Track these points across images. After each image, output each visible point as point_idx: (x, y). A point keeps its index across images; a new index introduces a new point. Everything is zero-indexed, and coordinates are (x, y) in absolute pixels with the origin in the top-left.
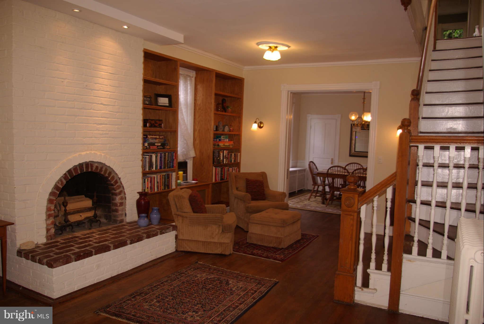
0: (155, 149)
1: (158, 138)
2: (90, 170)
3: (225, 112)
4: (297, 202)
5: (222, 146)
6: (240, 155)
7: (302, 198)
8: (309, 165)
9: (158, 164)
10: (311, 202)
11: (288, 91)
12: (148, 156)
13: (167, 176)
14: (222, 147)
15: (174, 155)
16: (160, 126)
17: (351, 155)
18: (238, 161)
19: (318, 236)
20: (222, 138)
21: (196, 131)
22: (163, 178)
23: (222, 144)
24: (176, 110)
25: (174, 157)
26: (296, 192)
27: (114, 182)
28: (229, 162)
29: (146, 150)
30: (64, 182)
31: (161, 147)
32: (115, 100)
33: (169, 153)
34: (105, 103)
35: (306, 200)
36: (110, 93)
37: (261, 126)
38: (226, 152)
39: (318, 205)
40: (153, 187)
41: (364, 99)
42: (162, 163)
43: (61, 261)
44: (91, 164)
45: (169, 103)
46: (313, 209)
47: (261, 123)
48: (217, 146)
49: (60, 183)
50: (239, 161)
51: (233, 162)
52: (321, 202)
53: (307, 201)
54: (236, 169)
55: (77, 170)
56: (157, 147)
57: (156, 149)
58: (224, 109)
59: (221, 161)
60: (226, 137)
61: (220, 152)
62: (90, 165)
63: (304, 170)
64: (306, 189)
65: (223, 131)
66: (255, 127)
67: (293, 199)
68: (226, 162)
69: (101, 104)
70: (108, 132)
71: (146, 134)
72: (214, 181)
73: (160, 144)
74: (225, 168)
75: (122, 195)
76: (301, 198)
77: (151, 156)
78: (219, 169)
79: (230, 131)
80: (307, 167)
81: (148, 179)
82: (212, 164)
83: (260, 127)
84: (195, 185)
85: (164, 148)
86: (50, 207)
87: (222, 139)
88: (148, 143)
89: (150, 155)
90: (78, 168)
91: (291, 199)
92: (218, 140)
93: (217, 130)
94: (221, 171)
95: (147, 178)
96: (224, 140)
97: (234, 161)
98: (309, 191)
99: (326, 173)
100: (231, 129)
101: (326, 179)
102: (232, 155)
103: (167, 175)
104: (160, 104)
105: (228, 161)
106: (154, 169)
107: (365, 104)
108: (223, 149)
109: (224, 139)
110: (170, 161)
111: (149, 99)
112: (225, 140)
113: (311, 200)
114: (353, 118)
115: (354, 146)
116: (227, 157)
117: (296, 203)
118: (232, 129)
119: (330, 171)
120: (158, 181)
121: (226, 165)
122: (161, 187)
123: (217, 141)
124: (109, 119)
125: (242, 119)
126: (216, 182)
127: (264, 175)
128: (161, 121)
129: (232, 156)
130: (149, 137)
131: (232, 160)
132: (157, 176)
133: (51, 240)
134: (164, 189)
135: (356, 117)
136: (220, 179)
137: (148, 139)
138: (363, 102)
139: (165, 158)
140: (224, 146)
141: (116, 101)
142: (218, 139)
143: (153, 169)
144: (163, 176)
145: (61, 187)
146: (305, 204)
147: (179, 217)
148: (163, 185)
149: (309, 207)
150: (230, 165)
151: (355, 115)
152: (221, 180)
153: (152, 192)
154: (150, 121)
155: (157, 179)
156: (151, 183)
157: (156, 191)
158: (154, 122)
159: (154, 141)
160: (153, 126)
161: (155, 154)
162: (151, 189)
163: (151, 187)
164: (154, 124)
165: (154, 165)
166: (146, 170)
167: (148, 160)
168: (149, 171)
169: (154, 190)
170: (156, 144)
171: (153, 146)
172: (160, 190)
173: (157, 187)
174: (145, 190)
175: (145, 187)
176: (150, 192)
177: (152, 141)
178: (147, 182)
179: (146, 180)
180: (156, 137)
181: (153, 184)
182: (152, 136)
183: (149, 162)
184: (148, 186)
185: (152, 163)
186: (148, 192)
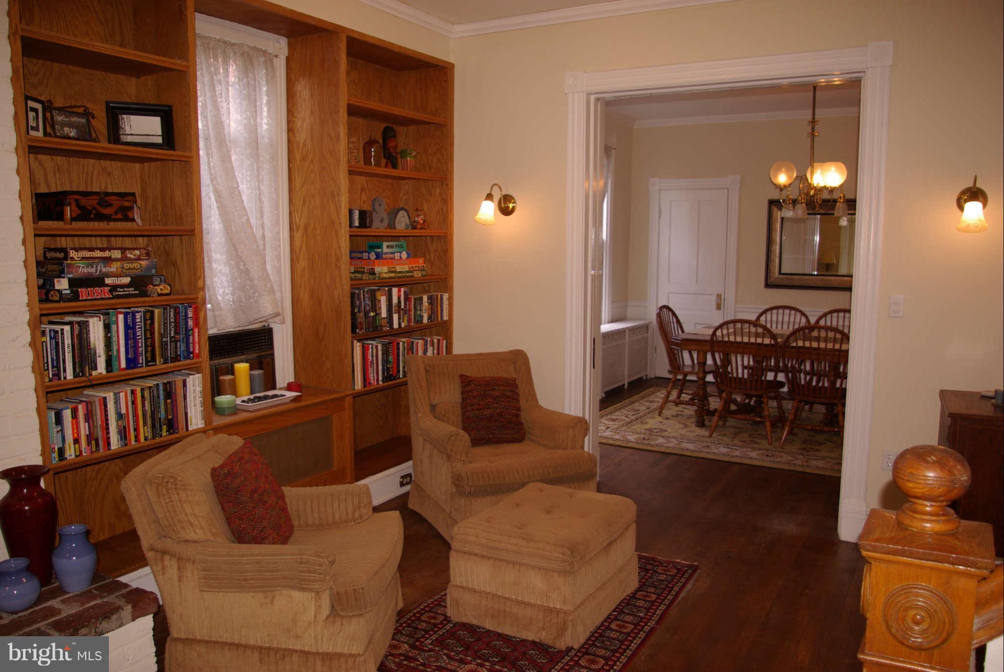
0: (102, 299)
1: (117, 260)
3: (395, 167)
4: (628, 423)
5: (385, 275)
6: (451, 299)
7: (641, 406)
8: (659, 315)
9: (118, 351)
10: (668, 419)
11: (589, 94)
12: (67, 328)
13: (165, 390)
14: (386, 278)
15: (190, 315)
16: (125, 215)
17: (769, 285)
18: (442, 316)
19: (695, 569)
20: (385, 250)
21: (297, 229)
22: (143, 397)
23: (386, 269)
24: (190, 157)
25: (190, 323)
26: (626, 387)
28: (412, 324)
29: (62, 304)
31: (131, 290)
33: (165, 309)
35: (650, 412)
37: (508, 207)
38: (399, 291)
39: (683, 432)
40: (100, 434)
41: (813, 122)
42: (136, 347)
45: (163, 136)
46: (672, 445)
47: (507, 198)
48: (370, 274)
50: (446, 318)
51: (425, 320)
52: (694, 420)
53: (653, 418)
54: (439, 340)
56: (111, 291)
57: (109, 299)
58: (391, 159)
59: (384, 322)
60: (401, 246)
61: (378, 294)
63: (646, 327)
64: (651, 375)
65: (391, 226)
66: (488, 210)
67: (615, 411)
68: (400, 324)
71: (64, 246)
72: (359, 385)
73: (127, 280)
74: (398, 344)
76: (636, 406)
77: (84, 326)
78: (376, 347)
79: (414, 228)
80: (652, 317)
81: (75, 412)
82: (349, 335)
83: (506, 211)
84: (293, 405)
85: (144, 294)
87: (386, 253)
88: (70, 280)
89: (79, 323)
91: (611, 413)
92: (373, 256)
93: (363, 224)
94: (386, 353)
95: (71, 405)
96: (391, 256)
97: (430, 318)
98: (660, 382)
99: (709, 338)
100: (420, 220)
101: (709, 356)
102: (421, 299)
103: (161, 387)
104: (129, 139)
105: (409, 321)
106: (101, 368)
107: (816, 139)
108: (389, 284)
109: (393, 253)
110: (171, 337)
111: (83, 121)
112: (397, 256)
113: (666, 412)
114: (782, 179)
115: (777, 261)
116: (403, 307)
117: (623, 425)
118: (422, 222)
119: (719, 333)
120: (123, 411)
121: (401, 332)
122: (136, 430)
123: (369, 259)
125: (452, 189)
126: (367, 389)
127: (519, 359)
128: (131, 198)
129: (421, 304)
130: (72, 254)
131: (422, 317)
132: (116, 395)
134: (154, 438)
135: (789, 177)
136: (383, 378)
137: (69, 265)
138: (810, 131)
139: (149, 329)
140: (393, 275)
142: (373, 253)
143: (94, 373)
144: (147, 393)
146: (650, 430)
147: (167, 557)
148: (145, 423)
149: (661, 440)
150: (414, 330)
151: (788, 170)
152: (383, 382)
153: (97, 455)
154: (76, 197)
155: (119, 406)
156: (93, 421)
157: (116, 447)
158: (96, 202)
159: (97, 270)
160: (92, 216)
161: (100, 317)
162: (93, 442)
163: (89, 438)
164: (94, 208)
165: (98, 359)
166: (65, 378)
167: (68, 341)
168: (77, 379)
169: (109, 444)
170: (108, 281)
171: (91, 290)
172: (133, 443)
173: (120, 432)
174: (61, 451)
175: (61, 440)
176: (90, 453)
177: (89, 269)
178: (73, 418)
179: (67, 414)
180: (107, 254)
181: (99, 423)
182: (91, 253)
183: (73, 346)
184: (76, 435)
185: (90, 349)
186: (76, 456)
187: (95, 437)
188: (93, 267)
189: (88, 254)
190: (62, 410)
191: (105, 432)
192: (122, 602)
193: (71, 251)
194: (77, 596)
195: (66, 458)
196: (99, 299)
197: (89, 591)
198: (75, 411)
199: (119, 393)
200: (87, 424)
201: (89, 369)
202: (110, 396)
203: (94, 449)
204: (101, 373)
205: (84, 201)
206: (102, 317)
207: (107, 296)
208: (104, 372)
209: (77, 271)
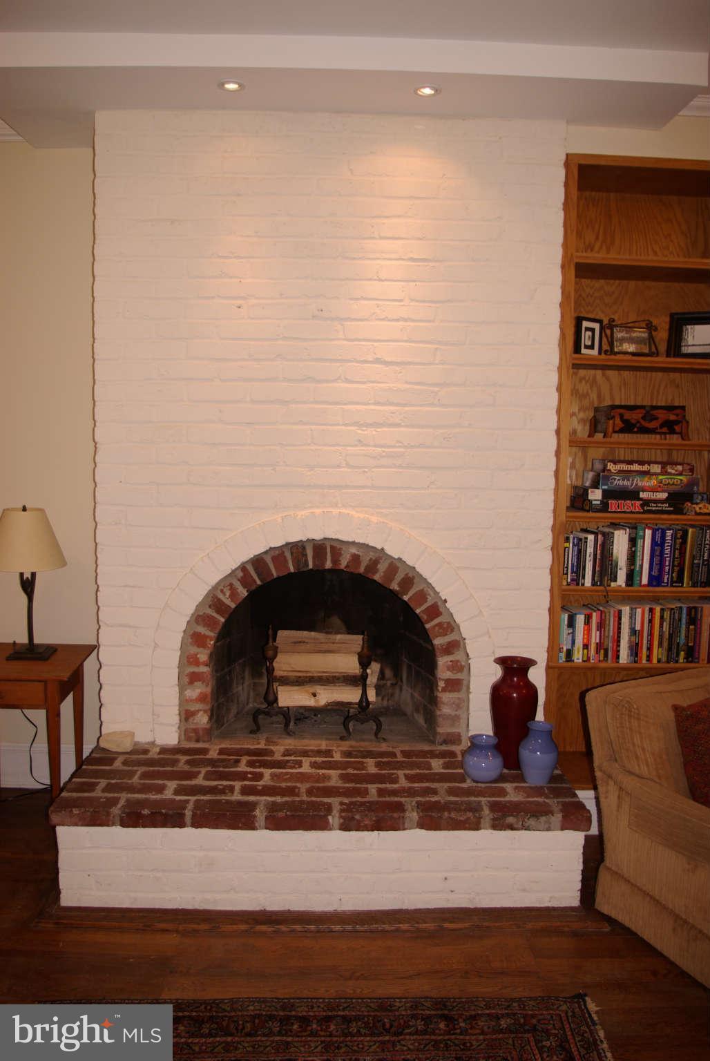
0: (632, 512)
1: (655, 474)
2: (328, 565)
9: (641, 566)
12: (591, 537)
13: (688, 614)
16: (670, 428)
22: (662, 617)
27: (423, 611)
30: (239, 591)
31: (665, 506)
32: (436, 346)
33: (701, 530)
34: (389, 359)
36: (412, 324)
40: (610, 645)
42: (661, 565)
43: (76, 811)
44: (332, 547)
49: (228, 594)
55: (286, 561)
56: (642, 506)
57: (640, 513)
62: (329, 550)
69: (378, 361)
70: (402, 450)
73: (663, 496)
75: (458, 656)
77: (609, 537)
81: (588, 619)
85: (679, 512)
86: (196, 655)
88: (604, 492)
89: (605, 533)
90: (288, 555)
95: (585, 612)
103: (684, 611)
104: (690, 351)
106: (621, 580)
110: (704, 561)
111: (645, 335)
120: (638, 627)
122: (649, 649)
124: (407, 409)
128: (680, 411)
130: (610, 466)
132: (633, 611)
133: (198, 741)
134: (667, 662)
137: (605, 477)
139: (681, 547)
141: (437, 349)
143: (613, 584)
144: (666, 615)
145: (233, 606)
148: (660, 645)
153: (604, 665)
154: (622, 411)
155: (633, 621)
156: (604, 631)
157: (625, 662)
158: (641, 415)
159: (632, 484)
160: (636, 429)
161: (626, 530)
162: (602, 652)
163: (599, 646)
164: (638, 422)
165: (619, 571)
166: (583, 585)
167: (590, 550)
168: (595, 588)
169: (618, 657)
170: (642, 495)
171: (621, 503)
172: (644, 661)
173: (631, 648)
174: (569, 654)
175: (570, 642)
176: (597, 661)
177: (625, 482)
178: (585, 624)
179: (580, 619)
180: (646, 468)
181: (611, 634)
182: (629, 466)
183: (595, 555)
184: (585, 641)
185: (612, 560)
186: (584, 661)
187: (605, 647)
188: (629, 480)
189: (625, 467)
190: (576, 614)
191: (615, 644)
192: (556, 808)
193: (609, 464)
194: (531, 788)
195: (573, 661)
196: (628, 513)
197: (542, 788)
198: (588, 617)
199: (636, 608)
200: (598, 632)
201: (608, 580)
202: (626, 610)
203: (602, 658)
204: (620, 586)
205: (628, 415)
206: (628, 530)
207: (637, 510)
208: (624, 585)
209: (612, 483)
